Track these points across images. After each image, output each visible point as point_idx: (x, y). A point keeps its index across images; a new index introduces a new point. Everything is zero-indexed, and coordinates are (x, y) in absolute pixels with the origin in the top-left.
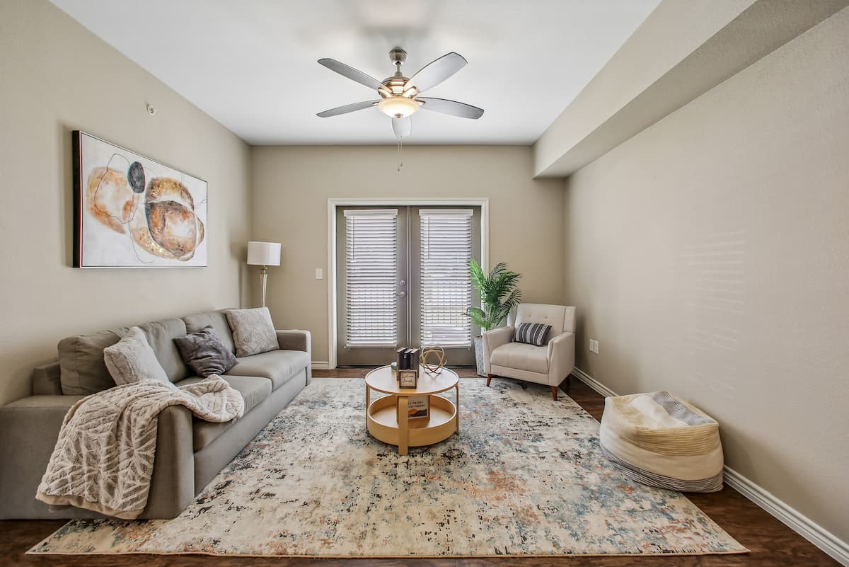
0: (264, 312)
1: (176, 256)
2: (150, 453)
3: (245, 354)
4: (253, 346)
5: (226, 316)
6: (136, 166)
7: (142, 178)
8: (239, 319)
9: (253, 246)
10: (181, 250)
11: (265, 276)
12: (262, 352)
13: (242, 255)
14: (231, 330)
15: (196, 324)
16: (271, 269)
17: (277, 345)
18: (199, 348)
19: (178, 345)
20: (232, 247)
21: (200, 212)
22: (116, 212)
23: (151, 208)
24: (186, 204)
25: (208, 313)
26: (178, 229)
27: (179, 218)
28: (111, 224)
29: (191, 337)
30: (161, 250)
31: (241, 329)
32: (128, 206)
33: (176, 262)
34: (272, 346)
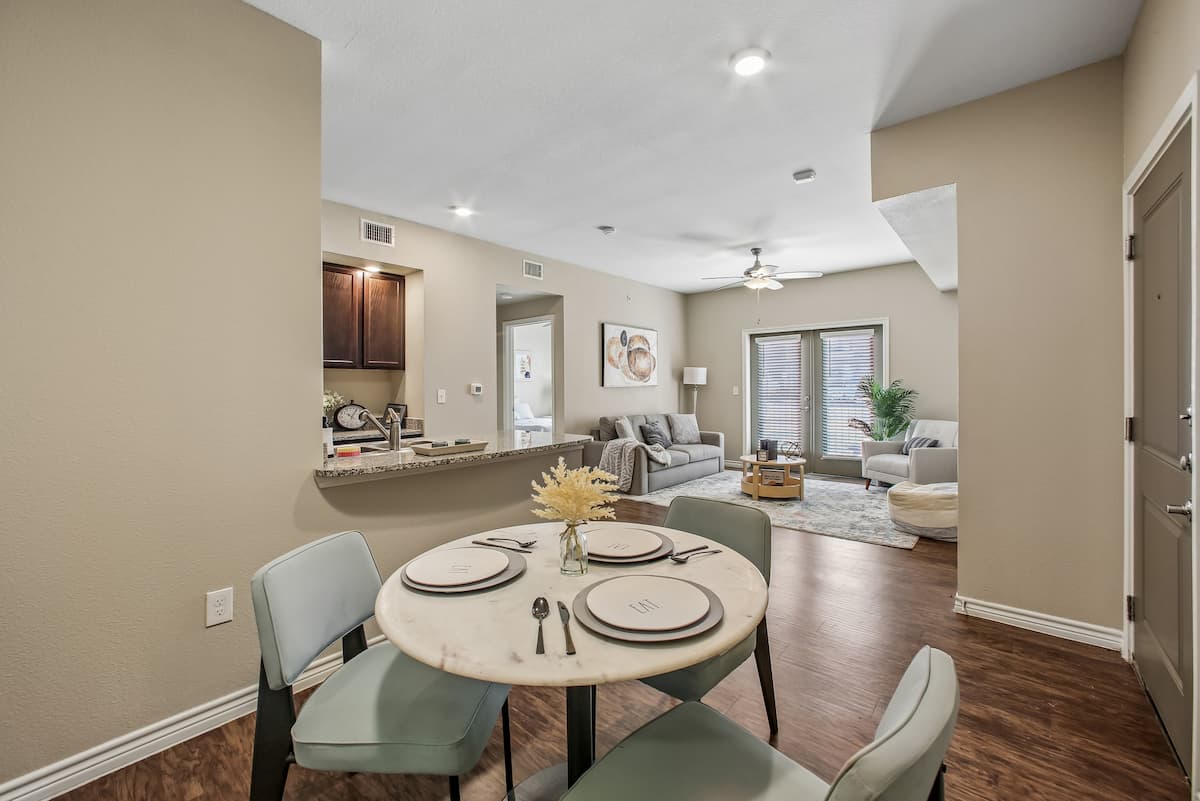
0: (693, 417)
1: (641, 379)
2: (632, 465)
3: (678, 443)
4: (682, 438)
5: (667, 418)
6: (624, 332)
7: (626, 339)
8: (676, 420)
9: (687, 370)
10: (643, 376)
11: (696, 393)
12: (689, 443)
13: (680, 377)
14: (670, 427)
15: (650, 420)
16: (700, 387)
17: (700, 440)
18: (651, 432)
19: (642, 428)
20: (673, 372)
21: (654, 352)
22: (616, 359)
23: (630, 353)
24: (645, 348)
25: (658, 415)
26: (642, 363)
27: (642, 356)
28: (614, 365)
29: (648, 426)
30: (634, 377)
31: (676, 426)
32: (621, 354)
33: (641, 383)
34: (695, 441)
